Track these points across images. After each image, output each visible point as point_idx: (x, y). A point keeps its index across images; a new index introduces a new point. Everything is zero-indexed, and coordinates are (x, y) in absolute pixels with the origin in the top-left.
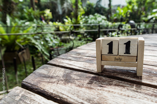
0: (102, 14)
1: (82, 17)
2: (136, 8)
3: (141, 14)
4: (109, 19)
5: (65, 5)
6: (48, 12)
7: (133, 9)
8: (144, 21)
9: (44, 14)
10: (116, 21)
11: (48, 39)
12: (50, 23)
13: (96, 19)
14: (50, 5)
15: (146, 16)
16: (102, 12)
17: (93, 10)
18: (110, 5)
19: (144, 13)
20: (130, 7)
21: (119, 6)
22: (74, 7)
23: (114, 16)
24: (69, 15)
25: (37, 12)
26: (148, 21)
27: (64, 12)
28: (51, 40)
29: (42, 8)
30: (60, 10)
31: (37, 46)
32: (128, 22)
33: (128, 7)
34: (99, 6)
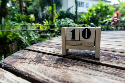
0: (71, 18)
1: (56, 20)
2: (95, 14)
3: (99, 18)
4: (75, 22)
5: (44, 12)
6: (32, 16)
7: (92, 15)
8: (101, 24)
9: (29, 17)
10: (81, 23)
11: (31, 35)
12: (33, 24)
13: (66, 21)
14: (34, 12)
15: (102, 20)
16: (71, 17)
17: (64, 15)
18: (76, 12)
19: (100, 18)
20: (91, 14)
21: (83, 13)
22: (51, 13)
23: (79, 20)
24: (47, 19)
25: (24, 16)
26: (104, 24)
27: (43, 17)
28: (34, 36)
29: (28, 13)
30: (40, 15)
31: (22, 40)
32: (89, 24)
33: (89, 14)
34: (69, 13)
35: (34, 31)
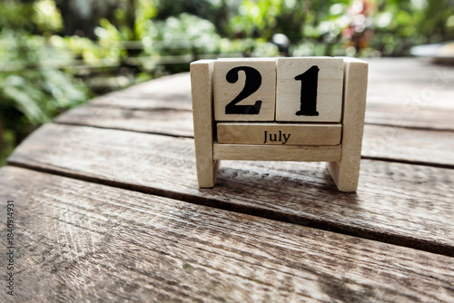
0: (204, 17)
10: (241, 36)
12: (57, 41)
13: (184, 29)
15: (315, 24)
16: (203, 10)
17: (178, 6)
23: (236, 25)
24: (111, 18)
26: (320, 39)
32: (270, 39)
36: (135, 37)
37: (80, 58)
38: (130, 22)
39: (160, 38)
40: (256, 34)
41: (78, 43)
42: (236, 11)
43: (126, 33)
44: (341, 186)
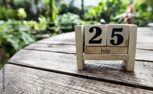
9: (17, 13)
12: (25, 22)
13: (69, 18)
15: (115, 16)
17: (67, 10)
24: (44, 14)
25: (10, 11)
27: (38, 12)
28: (27, 39)
29: (15, 7)
30: (34, 9)
32: (99, 21)
34: (72, 7)
35: (26, 32)
36: (52, 20)
37: (33, 28)
38: (51, 15)
39: (60, 20)
40: (94, 19)
41: (32, 23)
42: (87, 11)
43: (49, 19)
44: (128, 69)
